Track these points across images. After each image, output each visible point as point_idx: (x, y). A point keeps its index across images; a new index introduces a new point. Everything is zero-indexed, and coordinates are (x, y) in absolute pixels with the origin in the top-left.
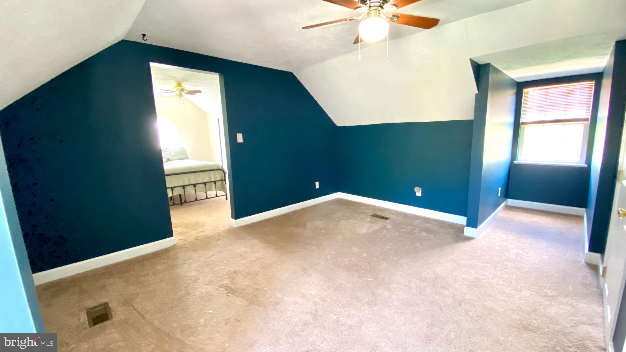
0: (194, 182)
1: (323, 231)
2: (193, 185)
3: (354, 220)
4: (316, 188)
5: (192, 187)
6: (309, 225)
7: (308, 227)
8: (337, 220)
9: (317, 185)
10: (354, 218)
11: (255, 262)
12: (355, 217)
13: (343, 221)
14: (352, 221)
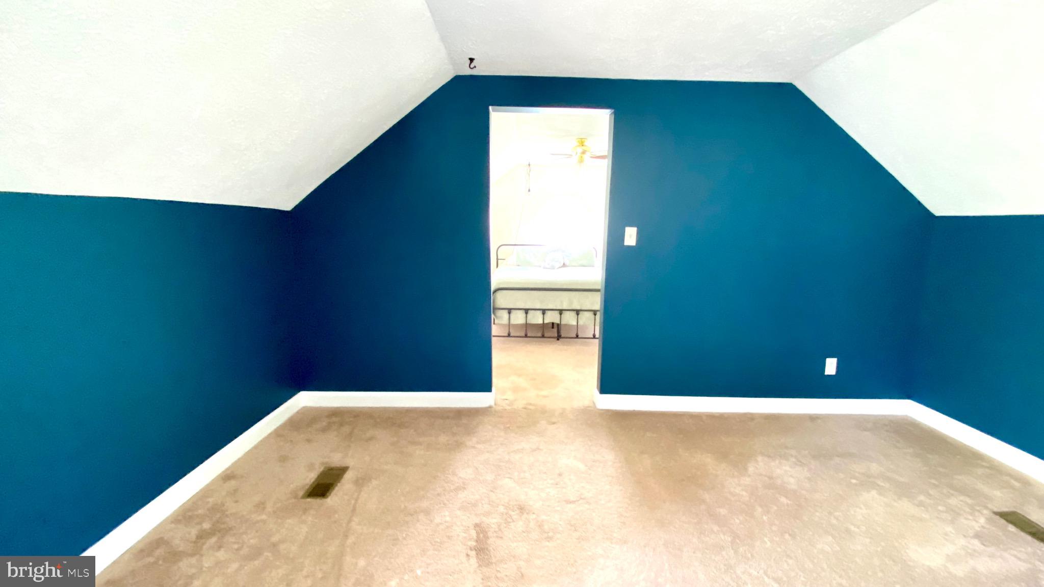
0: (578, 308)
1: (783, 500)
2: (575, 312)
3: (920, 504)
4: (826, 373)
5: (573, 314)
6: (759, 466)
7: (751, 469)
8: (854, 481)
9: (831, 366)
10: (922, 498)
11: (572, 506)
12: (929, 495)
13: (874, 493)
14: (905, 506)
